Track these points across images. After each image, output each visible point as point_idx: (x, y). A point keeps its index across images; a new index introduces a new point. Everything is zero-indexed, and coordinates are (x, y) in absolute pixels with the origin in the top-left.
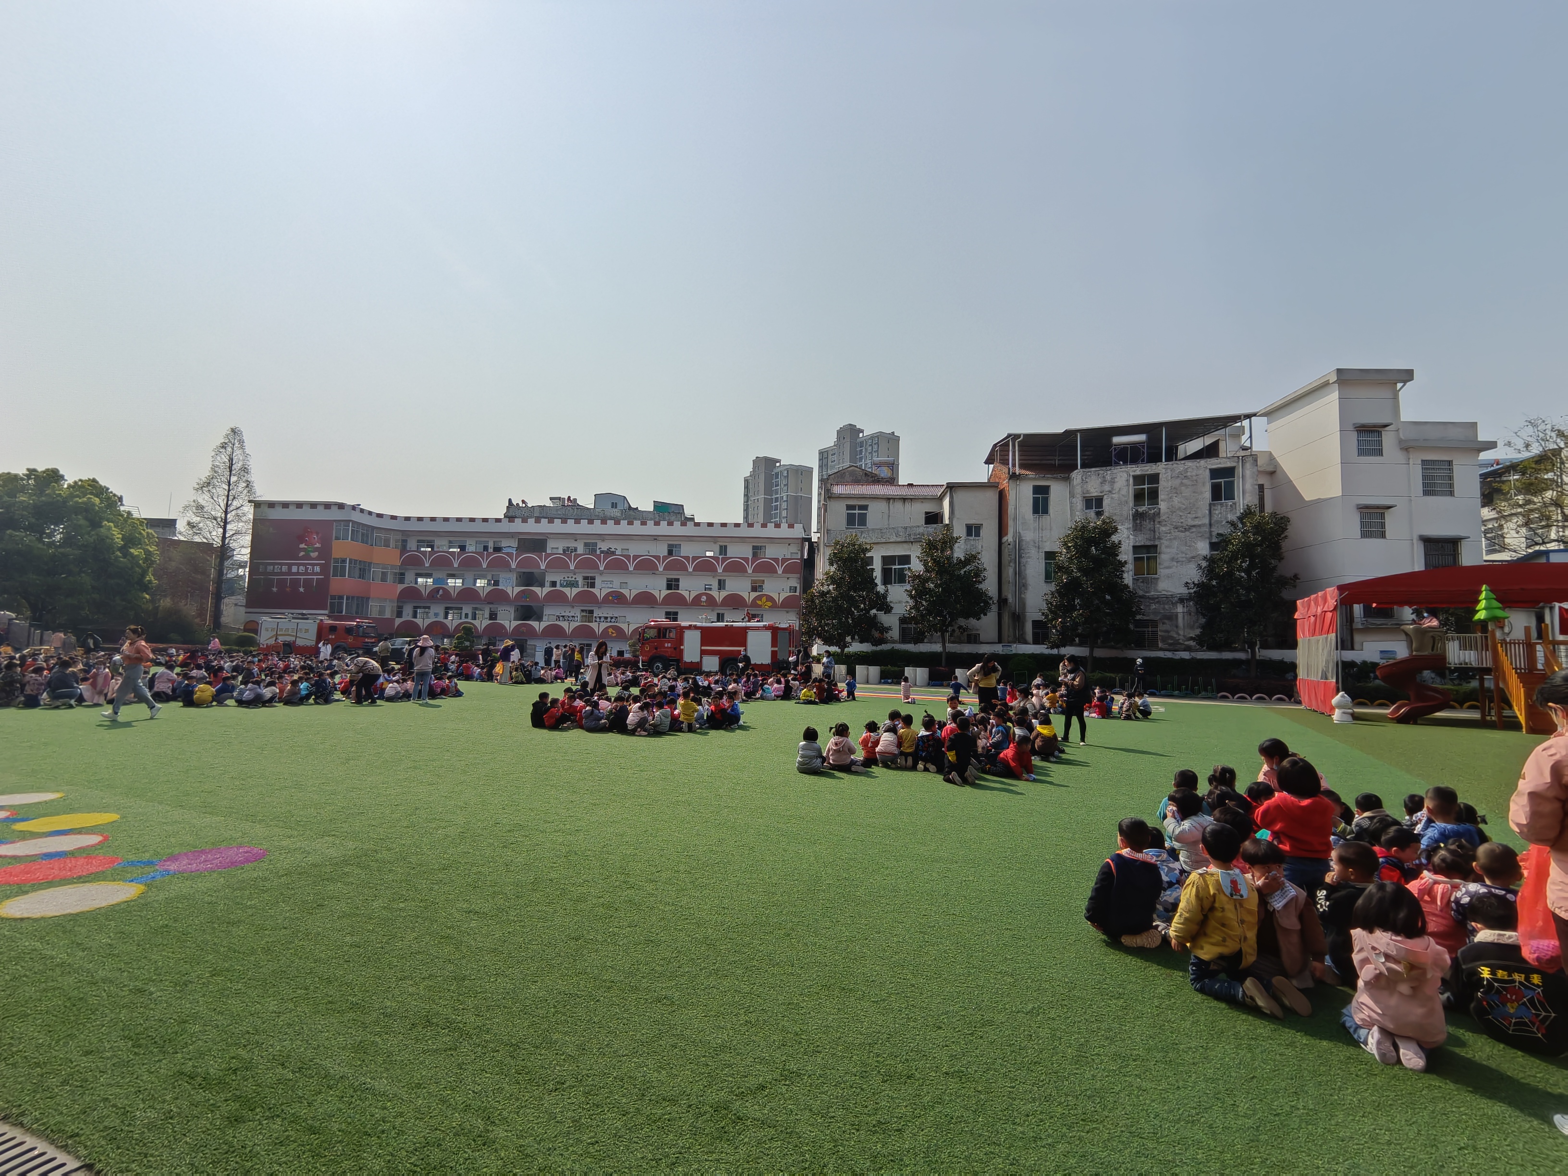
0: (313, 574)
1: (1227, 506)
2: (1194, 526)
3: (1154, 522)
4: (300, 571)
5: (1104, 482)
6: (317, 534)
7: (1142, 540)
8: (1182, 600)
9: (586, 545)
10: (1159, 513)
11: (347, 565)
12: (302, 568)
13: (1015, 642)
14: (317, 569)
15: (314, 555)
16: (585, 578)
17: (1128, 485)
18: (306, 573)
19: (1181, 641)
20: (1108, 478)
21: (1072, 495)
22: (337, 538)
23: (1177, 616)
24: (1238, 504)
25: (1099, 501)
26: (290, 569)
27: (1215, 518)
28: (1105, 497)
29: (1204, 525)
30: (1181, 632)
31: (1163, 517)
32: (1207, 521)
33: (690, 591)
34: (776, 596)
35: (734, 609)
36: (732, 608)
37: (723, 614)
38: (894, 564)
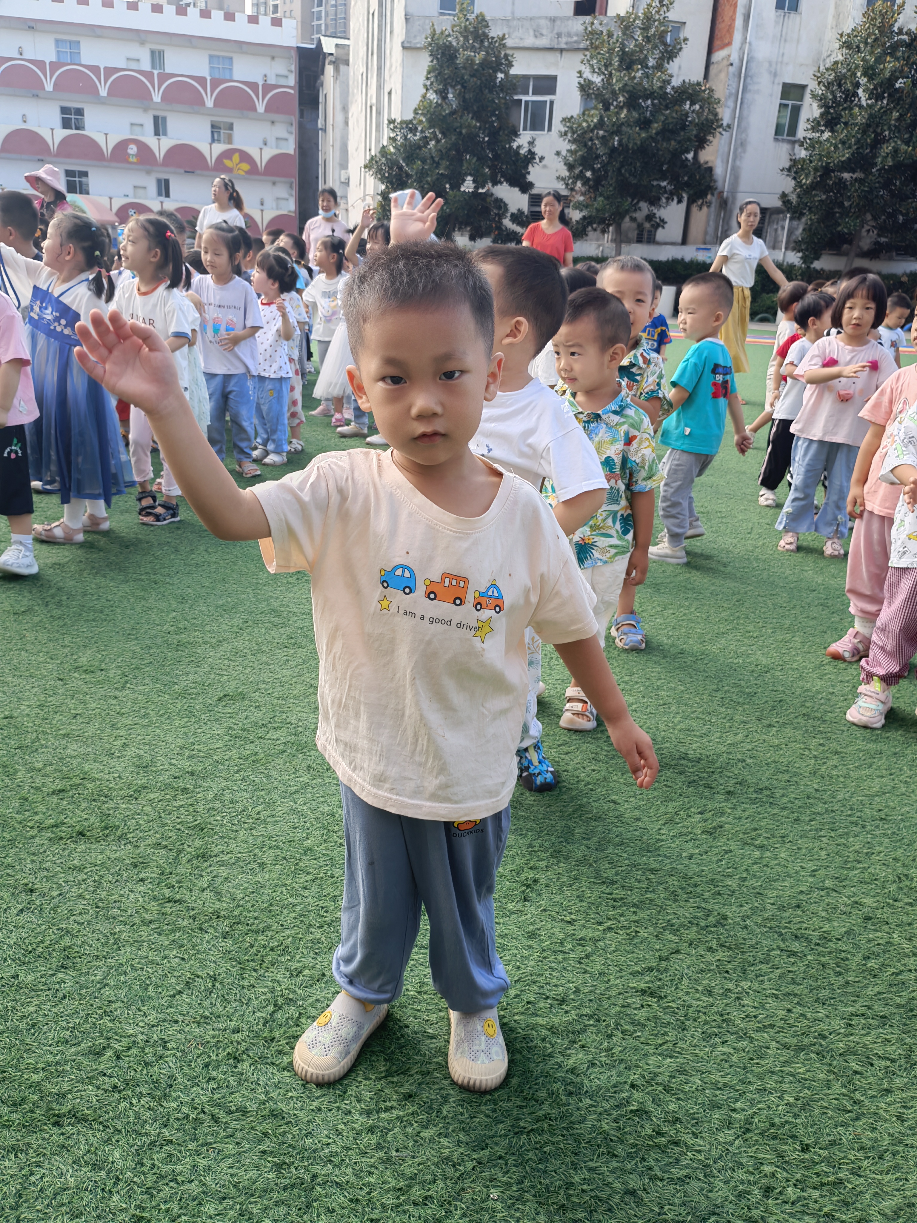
33: (106, 134)
34: (254, 152)
35: (186, 172)
36: (182, 171)
37: (167, 182)
38: (526, 93)
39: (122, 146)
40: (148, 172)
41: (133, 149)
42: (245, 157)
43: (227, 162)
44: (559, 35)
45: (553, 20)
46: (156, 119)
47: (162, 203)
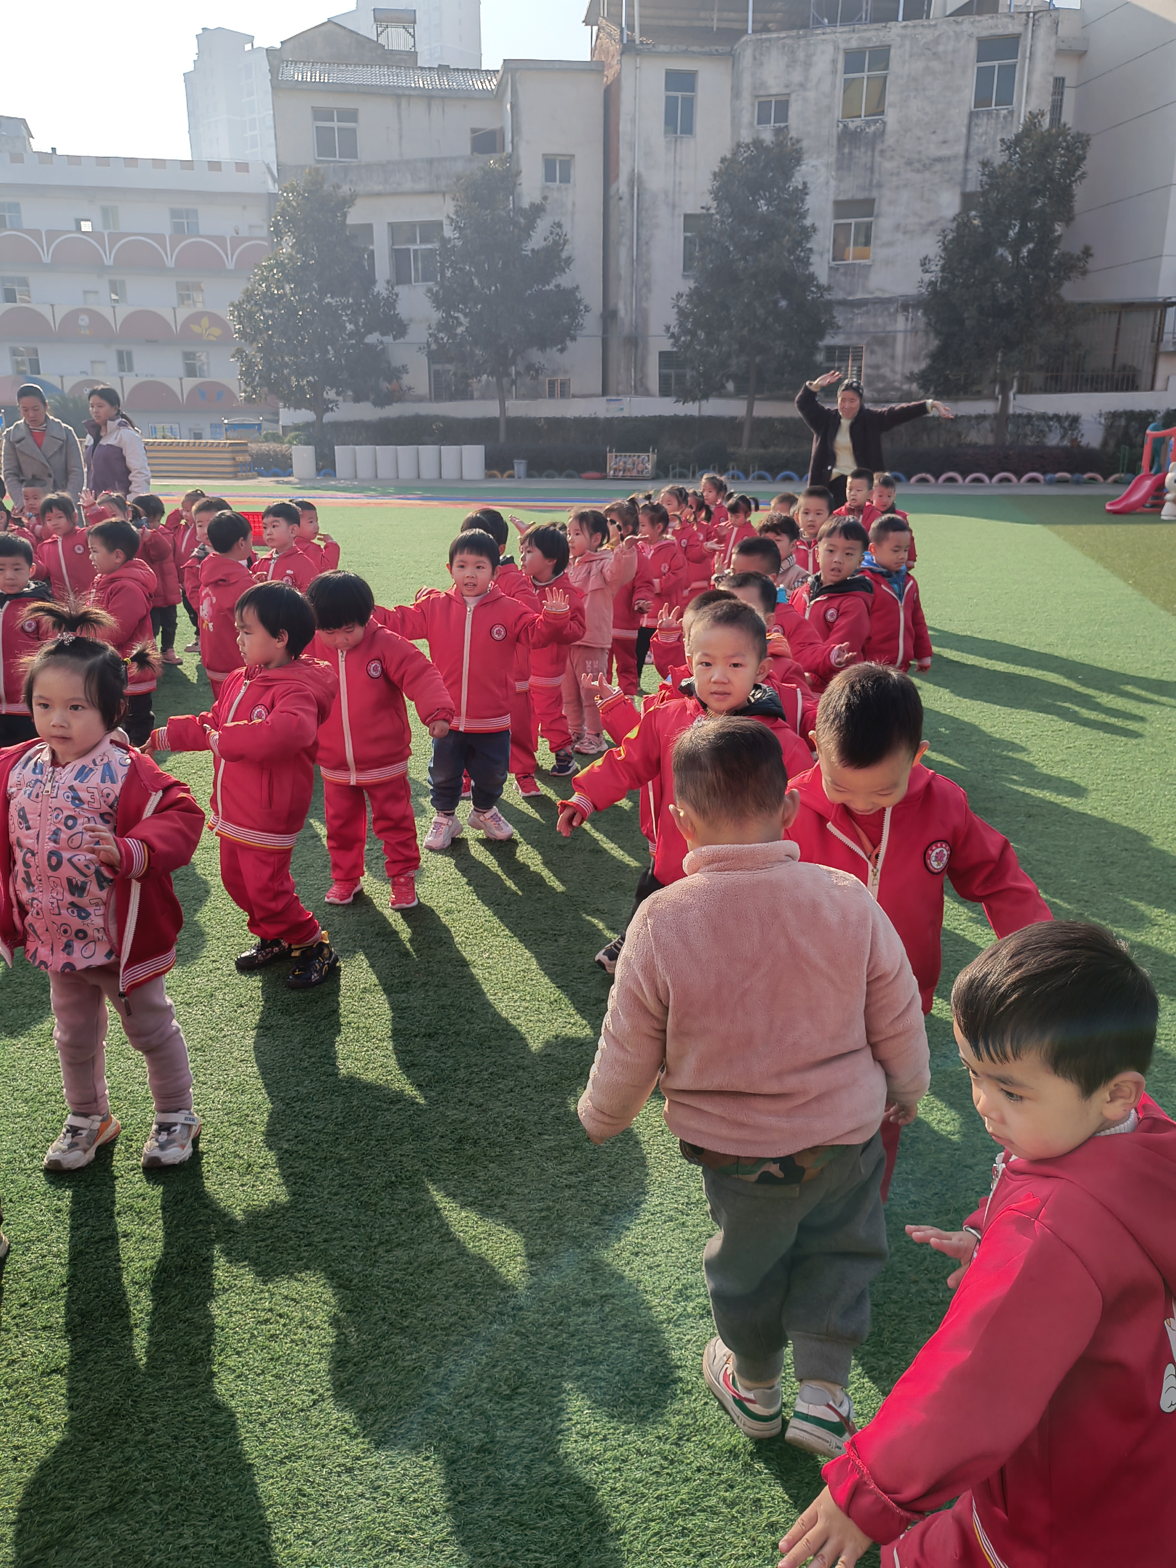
1: (998, 115)
2: (939, 160)
3: (873, 150)
5: (792, 64)
7: (851, 190)
8: (906, 305)
10: (883, 132)
13: (626, 394)
17: (834, 72)
19: (897, 384)
20: (801, 55)
21: (736, 93)
23: (894, 339)
24: (1016, 115)
25: (783, 107)
27: (977, 142)
28: (793, 97)
29: (955, 157)
30: (898, 368)
31: (890, 140)
32: (960, 149)
33: (52, 306)
35: (148, 341)
37: (129, 354)
38: (414, 241)
39: (72, 317)
40: (105, 345)
41: (84, 320)
43: (196, 328)
44: (438, 178)
45: (430, 161)
46: (112, 284)
47: (121, 378)
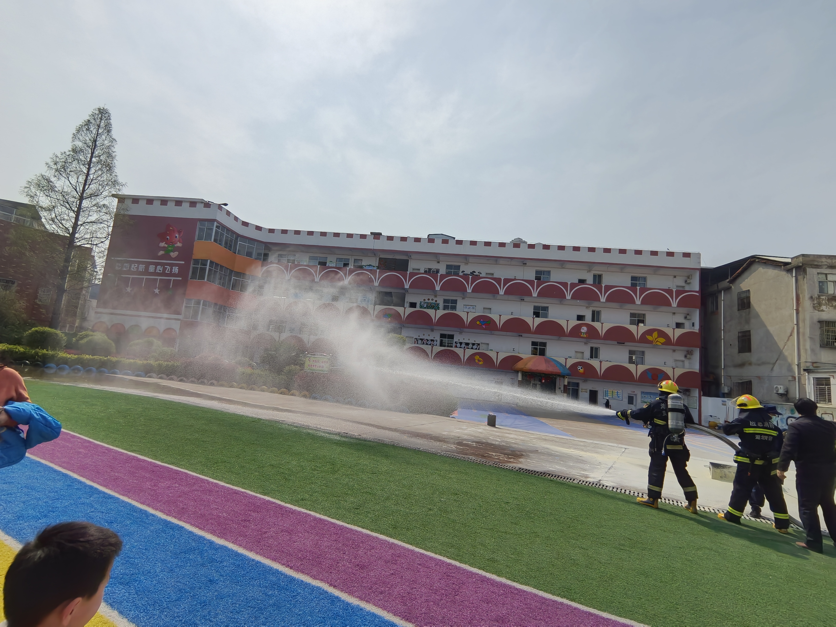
0: (171, 275)
4: (158, 271)
6: (179, 232)
9: (448, 267)
11: (208, 267)
12: (160, 268)
14: (176, 270)
15: (174, 254)
16: (445, 301)
18: (163, 274)
22: (200, 238)
26: (147, 268)
33: (568, 321)
34: (669, 331)
35: (618, 343)
36: (616, 343)
37: (597, 349)
39: (577, 328)
40: (586, 343)
41: (584, 329)
42: (662, 334)
43: (649, 338)
46: (593, 312)
47: (601, 362)
